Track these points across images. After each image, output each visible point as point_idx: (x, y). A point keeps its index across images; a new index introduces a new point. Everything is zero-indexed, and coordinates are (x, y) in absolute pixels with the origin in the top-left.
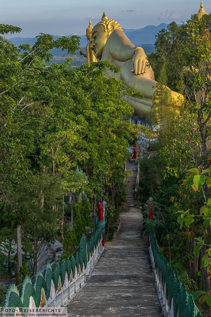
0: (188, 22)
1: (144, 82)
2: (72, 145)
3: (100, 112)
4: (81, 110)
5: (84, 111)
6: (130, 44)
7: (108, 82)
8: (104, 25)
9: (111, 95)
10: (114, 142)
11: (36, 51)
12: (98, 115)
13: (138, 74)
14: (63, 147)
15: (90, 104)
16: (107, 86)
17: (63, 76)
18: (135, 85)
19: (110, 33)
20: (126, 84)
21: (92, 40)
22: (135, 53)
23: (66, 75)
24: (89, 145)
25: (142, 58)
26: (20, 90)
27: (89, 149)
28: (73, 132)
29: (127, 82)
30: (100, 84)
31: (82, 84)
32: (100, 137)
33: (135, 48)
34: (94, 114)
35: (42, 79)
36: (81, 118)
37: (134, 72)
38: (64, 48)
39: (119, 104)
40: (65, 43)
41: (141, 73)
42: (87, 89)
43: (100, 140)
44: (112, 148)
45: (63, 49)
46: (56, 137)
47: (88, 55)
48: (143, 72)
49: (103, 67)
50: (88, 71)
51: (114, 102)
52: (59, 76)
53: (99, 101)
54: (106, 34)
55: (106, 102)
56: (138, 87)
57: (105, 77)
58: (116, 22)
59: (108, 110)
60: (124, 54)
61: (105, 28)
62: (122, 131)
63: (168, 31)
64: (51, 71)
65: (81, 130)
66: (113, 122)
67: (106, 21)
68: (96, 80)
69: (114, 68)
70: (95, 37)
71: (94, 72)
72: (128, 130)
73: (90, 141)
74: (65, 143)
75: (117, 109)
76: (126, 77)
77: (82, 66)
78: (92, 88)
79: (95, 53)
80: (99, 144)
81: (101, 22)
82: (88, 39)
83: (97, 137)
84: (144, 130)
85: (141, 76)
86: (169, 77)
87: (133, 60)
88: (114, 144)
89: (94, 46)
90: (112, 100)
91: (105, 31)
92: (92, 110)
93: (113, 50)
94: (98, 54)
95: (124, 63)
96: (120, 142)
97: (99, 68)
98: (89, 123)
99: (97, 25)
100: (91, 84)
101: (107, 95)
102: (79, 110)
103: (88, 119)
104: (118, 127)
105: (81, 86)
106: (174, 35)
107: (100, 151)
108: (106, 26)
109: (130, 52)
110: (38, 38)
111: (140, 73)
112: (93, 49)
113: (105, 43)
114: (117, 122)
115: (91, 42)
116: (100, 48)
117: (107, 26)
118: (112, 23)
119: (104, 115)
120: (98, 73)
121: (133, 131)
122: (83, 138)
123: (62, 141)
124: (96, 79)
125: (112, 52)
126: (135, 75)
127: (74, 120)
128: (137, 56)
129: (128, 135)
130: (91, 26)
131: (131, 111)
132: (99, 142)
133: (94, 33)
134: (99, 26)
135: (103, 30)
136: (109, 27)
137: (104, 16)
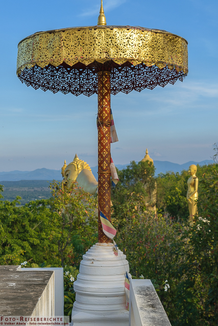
0: (128, 167)
3: (42, 239)
5: (29, 239)
6: (94, 182)
8: (75, 164)
12: (40, 242)
19: (80, 171)
21: (65, 177)
28: (17, 256)
34: (37, 241)
36: (26, 244)
46: (3, 259)
53: (44, 230)
54: (76, 173)
55: (49, 232)
58: (86, 163)
60: (89, 190)
65: (23, 254)
67: (77, 162)
70: (67, 175)
81: (73, 162)
82: (63, 176)
89: (66, 183)
90: (54, 230)
92: (36, 238)
98: (32, 248)
99: (69, 165)
103: (32, 245)
108: (76, 166)
109: (93, 189)
113: (75, 179)
115: (64, 179)
117: (78, 165)
118: (82, 164)
127: (20, 245)
133: (67, 171)
134: (71, 165)
135: (74, 169)
136: (79, 166)
137: (76, 157)
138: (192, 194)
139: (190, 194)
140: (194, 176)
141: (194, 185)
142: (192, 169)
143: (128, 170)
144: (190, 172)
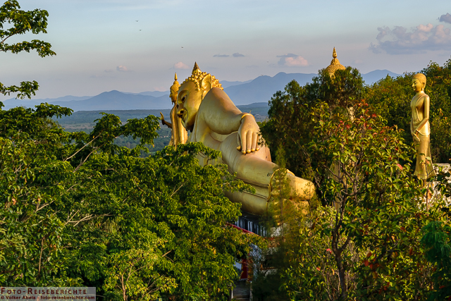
0: (315, 79)
1: (256, 164)
2: (152, 268)
3: (191, 217)
4: (164, 215)
5: (168, 216)
6: (234, 109)
7: (203, 172)
8: (196, 81)
9: (208, 190)
10: (214, 260)
11: (95, 140)
12: (189, 222)
13: (247, 153)
14: (138, 271)
15: (176, 205)
16: (202, 178)
17: (135, 175)
18: (242, 169)
19: (205, 92)
20: (229, 169)
21: (178, 102)
22: (242, 122)
23: (139, 173)
24: (177, 265)
25: (252, 129)
26: (71, 200)
27: (177, 272)
28: (152, 250)
29: (231, 165)
30: (190, 175)
31: (164, 177)
32: (194, 253)
33: (242, 115)
34: (183, 221)
35: (104, 184)
36: (164, 226)
37: (241, 150)
38: (136, 135)
39: (219, 204)
40: (138, 129)
41: (252, 152)
42: (172, 183)
43: (192, 258)
44: (211, 269)
45: (134, 138)
46: (127, 258)
47: (174, 124)
48: (254, 150)
49: (196, 152)
50: (173, 157)
51: (212, 202)
52: (129, 176)
53: (190, 199)
54: (199, 94)
55: (200, 202)
56: (247, 172)
57: (198, 165)
58: (214, 77)
59: (204, 214)
60: (225, 123)
61: (197, 86)
62: (224, 243)
63: (286, 94)
64: (118, 168)
65: (164, 246)
66: (211, 231)
67: (199, 76)
68: (184, 170)
69: (212, 152)
70: (183, 99)
71: (182, 157)
72: (233, 242)
73: (179, 260)
74: (140, 264)
75: (216, 212)
76: (230, 157)
77: (165, 150)
78: (179, 181)
79: (184, 121)
80: (191, 264)
81: (191, 77)
82: (174, 101)
83: (188, 253)
84: (257, 241)
85: (251, 156)
86: (290, 160)
87: (239, 132)
88: (214, 263)
89: (182, 112)
90: (209, 198)
91: (197, 90)
92: (180, 215)
93: (210, 117)
94: (188, 124)
95: (225, 136)
96: (223, 260)
97: (189, 152)
98: (175, 233)
99: (185, 82)
100: (178, 176)
101: (201, 190)
102: (161, 214)
103: (174, 228)
104: (218, 238)
105: (162, 179)
106: (295, 99)
107: (194, 273)
108: (198, 83)
109: (235, 122)
110: (97, 122)
111: (249, 151)
112: (181, 116)
114: (217, 231)
115: (178, 106)
116: (191, 115)
117: (200, 82)
118: (207, 79)
119: (198, 221)
120: (188, 160)
121: (241, 242)
122: (167, 255)
123: (136, 262)
124: (185, 168)
125: (208, 120)
126: (243, 154)
127: (153, 230)
128: (245, 127)
129: (234, 249)
130: (177, 82)
131: (237, 215)
132: (191, 260)
133: (182, 93)
134: (188, 82)
135: (195, 88)
136: (203, 84)
137: (195, 68)
138: (420, 124)
139: (417, 125)
140: (422, 92)
141: (422, 109)
142: (417, 81)
143: (315, 86)
144: (416, 87)
